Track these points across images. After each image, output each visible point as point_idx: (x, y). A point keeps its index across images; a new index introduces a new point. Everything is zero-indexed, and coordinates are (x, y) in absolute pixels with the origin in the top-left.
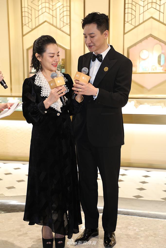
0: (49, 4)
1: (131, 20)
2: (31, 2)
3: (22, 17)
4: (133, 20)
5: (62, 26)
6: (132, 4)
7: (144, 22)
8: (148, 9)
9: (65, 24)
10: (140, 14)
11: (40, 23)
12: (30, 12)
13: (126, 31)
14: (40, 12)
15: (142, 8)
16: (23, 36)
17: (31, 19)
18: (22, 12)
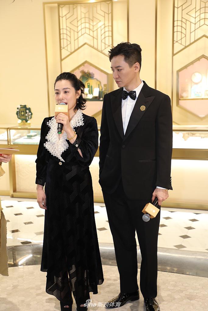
0: (90, 24)
1: (181, 39)
2: (70, 23)
3: (60, 39)
4: (183, 40)
5: (103, 48)
6: (182, 21)
7: (195, 41)
8: (200, 27)
9: (107, 46)
10: (191, 33)
11: (80, 46)
12: (68, 33)
13: (175, 53)
14: (80, 34)
15: (193, 25)
16: (61, 60)
17: (70, 42)
18: (60, 34)
